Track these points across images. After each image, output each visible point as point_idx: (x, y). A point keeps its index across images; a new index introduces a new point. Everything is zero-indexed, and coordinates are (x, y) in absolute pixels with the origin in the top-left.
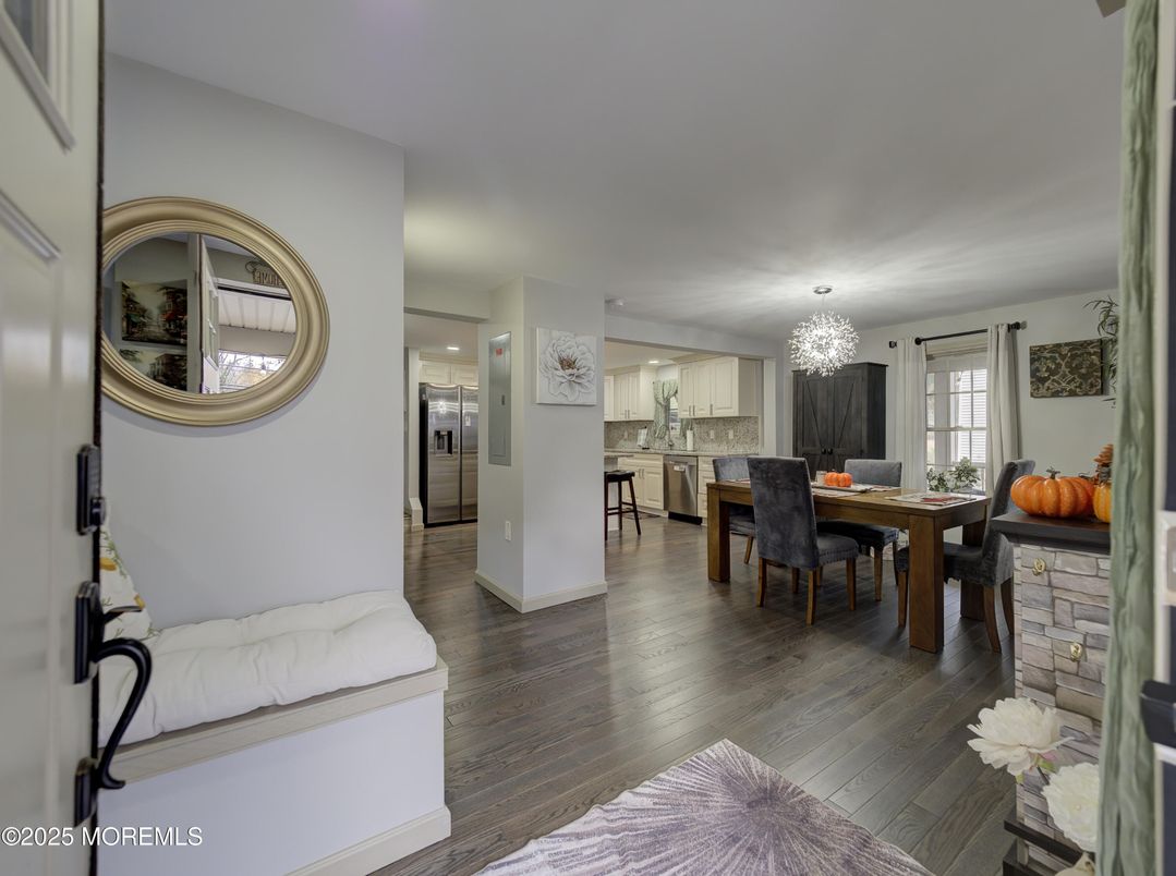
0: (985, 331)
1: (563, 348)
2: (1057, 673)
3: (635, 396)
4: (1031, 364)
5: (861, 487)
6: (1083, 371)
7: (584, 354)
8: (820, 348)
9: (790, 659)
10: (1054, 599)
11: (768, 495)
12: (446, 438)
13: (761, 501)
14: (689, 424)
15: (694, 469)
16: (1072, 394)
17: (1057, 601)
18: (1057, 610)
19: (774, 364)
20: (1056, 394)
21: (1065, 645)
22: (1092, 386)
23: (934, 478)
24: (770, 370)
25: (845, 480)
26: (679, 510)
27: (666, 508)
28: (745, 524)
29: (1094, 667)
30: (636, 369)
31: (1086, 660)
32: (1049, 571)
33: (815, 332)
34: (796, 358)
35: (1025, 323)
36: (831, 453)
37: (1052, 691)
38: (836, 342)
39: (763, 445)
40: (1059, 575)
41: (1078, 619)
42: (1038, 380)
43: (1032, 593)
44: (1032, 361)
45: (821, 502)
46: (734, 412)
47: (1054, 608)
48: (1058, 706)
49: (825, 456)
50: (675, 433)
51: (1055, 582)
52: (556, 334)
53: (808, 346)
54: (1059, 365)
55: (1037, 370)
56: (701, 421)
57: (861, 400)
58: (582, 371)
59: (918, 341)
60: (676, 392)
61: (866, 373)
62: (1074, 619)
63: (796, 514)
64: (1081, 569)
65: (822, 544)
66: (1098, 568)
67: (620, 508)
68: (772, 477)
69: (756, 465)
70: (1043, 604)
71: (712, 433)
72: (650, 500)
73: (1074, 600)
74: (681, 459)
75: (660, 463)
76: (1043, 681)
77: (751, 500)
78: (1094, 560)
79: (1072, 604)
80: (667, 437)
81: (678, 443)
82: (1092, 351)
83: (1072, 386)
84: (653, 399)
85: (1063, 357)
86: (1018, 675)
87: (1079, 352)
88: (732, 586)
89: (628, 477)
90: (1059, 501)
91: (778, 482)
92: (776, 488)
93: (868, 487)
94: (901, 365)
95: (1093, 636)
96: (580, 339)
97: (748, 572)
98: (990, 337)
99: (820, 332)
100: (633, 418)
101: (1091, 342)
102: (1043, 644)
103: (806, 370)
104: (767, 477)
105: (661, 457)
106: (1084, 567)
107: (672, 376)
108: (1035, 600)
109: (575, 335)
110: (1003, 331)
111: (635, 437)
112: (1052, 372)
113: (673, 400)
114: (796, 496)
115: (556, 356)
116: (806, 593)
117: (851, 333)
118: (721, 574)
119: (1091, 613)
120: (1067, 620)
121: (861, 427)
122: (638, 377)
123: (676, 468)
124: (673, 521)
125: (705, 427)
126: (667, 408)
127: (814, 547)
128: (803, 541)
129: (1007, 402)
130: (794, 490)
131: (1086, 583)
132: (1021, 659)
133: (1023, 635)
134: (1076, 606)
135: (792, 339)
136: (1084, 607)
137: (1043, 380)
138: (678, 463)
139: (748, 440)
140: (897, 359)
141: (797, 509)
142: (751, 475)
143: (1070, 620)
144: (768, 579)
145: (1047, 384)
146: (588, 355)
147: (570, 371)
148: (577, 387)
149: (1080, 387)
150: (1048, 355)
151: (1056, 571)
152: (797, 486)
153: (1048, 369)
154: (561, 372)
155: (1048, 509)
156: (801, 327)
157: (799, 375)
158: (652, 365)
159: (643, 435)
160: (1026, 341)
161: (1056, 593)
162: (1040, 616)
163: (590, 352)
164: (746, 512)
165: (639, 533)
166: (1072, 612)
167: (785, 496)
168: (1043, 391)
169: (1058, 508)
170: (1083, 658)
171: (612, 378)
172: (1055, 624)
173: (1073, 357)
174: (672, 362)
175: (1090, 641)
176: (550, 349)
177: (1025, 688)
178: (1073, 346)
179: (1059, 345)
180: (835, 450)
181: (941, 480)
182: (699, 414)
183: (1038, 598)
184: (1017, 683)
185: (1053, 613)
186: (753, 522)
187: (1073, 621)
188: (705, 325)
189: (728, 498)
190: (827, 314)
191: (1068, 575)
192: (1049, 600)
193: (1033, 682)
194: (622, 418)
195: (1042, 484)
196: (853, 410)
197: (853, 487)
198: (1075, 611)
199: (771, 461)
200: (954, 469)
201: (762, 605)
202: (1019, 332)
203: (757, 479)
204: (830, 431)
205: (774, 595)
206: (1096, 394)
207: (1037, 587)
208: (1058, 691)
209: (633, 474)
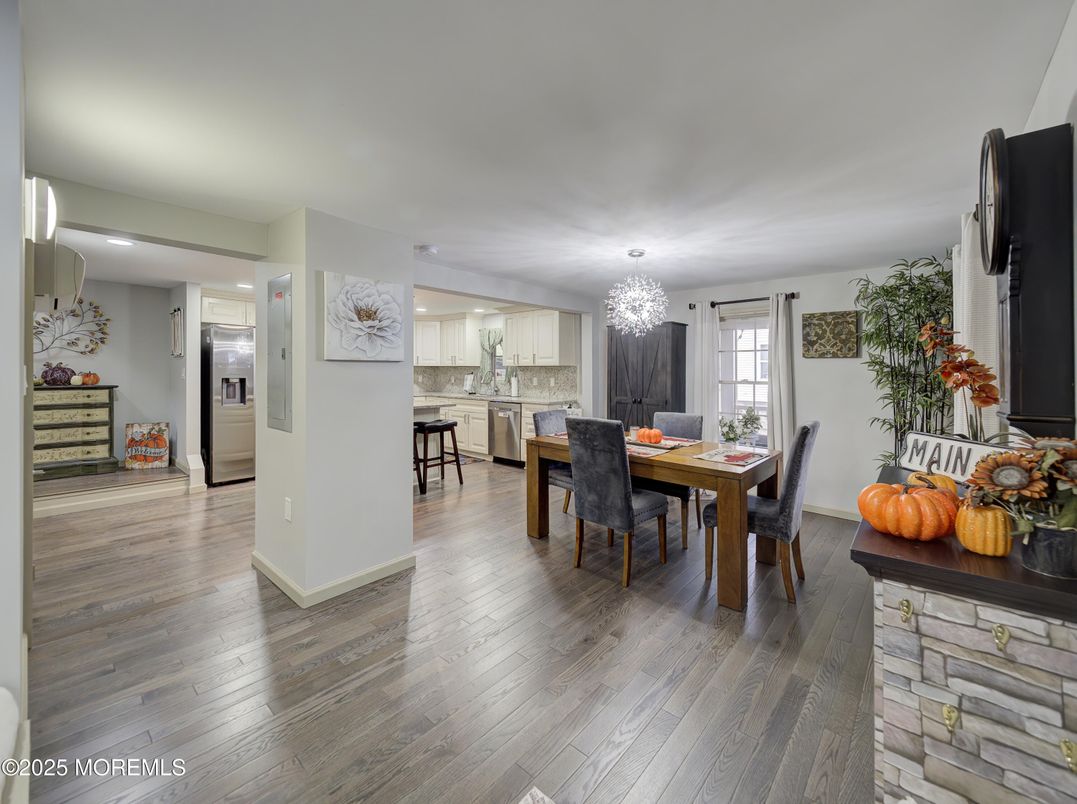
0: (768, 299)
1: (360, 296)
2: (926, 740)
3: (463, 342)
4: (804, 328)
5: (671, 443)
6: (843, 337)
7: (388, 303)
8: (634, 309)
9: (607, 638)
10: (922, 649)
11: (586, 456)
12: (238, 386)
13: (579, 461)
14: (514, 371)
15: (519, 415)
16: (835, 356)
17: (926, 652)
18: (925, 663)
19: (591, 318)
20: (822, 356)
21: (935, 706)
22: (850, 350)
23: (725, 425)
24: (587, 322)
25: (655, 436)
26: (504, 455)
27: (490, 453)
28: (564, 478)
29: (972, 738)
30: (462, 316)
31: (961, 727)
32: (917, 615)
33: (629, 293)
34: (612, 318)
35: (798, 293)
36: (640, 402)
37: (920, 759)
38: (649, 304)
39: (581, 392)
40: (929, 620)
41: (953, 676)
42: (809, 343)
43: (897, 638)
44: (804, 326)
45: (636, 461)
46: (555, 361)
47: (922, 661)
48: (926, 779)
49: (635, 405)
50: (501, 379)
51: (924, 629)
52: (350, 279)
53: (623, 306)
54: (825, 331)
55: (808, 334)
56: (525, 369)
57: (665, 355)
58: (385, 323)
59: (713, 305)
60: (501, 340)
61: (670, 332)
62: (947, 676)
63: (612, 476)
64: (956, 616)
65: (637, 503)
66: (977, 617)
67: (442, 458)
68: (590, 439)
69: (574, 426)
70: (911, 654)
71: (535, 380)
72: (475, 444)
73: (947, 653)
74: (506, 405)
75: (485, 409)
76: (909, 747)
77: (568, 457)
78: (971, 606)
79: (945, 657)
80: (492, 382)
81: (503, 389)
82: (850, 320)
83: (835, 350)
84: (480, 347)
85: (828, 324)
86: (879, 736)
87: (840, 321)
88: (551, 542)
89: (451, 427)
90: (920, 525)
91: (595, 444)
92: (593, 449)
93: (676, 443)
94: (699, 326)
95: (970, 699)
96: (381, 287)
97: (567, 522)
98: (771, 305)
99: (631, 294)
100: (459, 363)
101: (850, 313)
102: (908, 702)
103: (621, 330)
104: (585, 438)
105: (486, 403)
106: (960, 613)
107: (498, 324)
108: (900, 648)
109: (377, 282)
110: (782, 299)
111: (461, 382)
112: (820, 337)
113: (498, 347)
114: (613, 458)
115: (350, 304)
116: (622, 545)
117: (662, 296)
118: (540, 530)
119: (969, 671)
120: (938, 676)
121: (666, 379)
122: (464, 324)
123: (501, 414)
124: (497, 465)
125: (528, 374)
126: (493, 355)
127: (629, 508)
128: (619, 503)
129: (785, 361)
130: (611, 452)
131: (962, 634)
132: (882, 717)
133: (885, 688)
134: (949, 660)
135: (608, 299)
136: (960, 663)
137: (812, 343)
138: (502, 409)
139: (568, 388)
140: (695, 320)
141: (614, 471)
142: (569, 435)
143: (942, 676)
144: (585, 532)
145: (815, 347)
146: (394, 305)
147: (370, 323)
148: (380, 341)
149: (840, 350)
150: (816, 322)
151: (924, 615)
152: (614, 449)
153: (817, 334)
154: (358, 324)
155: (908, 531)
156: (616, 288)
157: (613, 334)
158: (478, 313)
159: (469, 380)
160: (800, 308)
161: (925, 642)
162: (906, 667)
163: (395, 301)
164: (565, 467)
165: (461, 483)
166: (945, 668)
167: (601, 458)
168: (812, 353)
169: (919, 532)
170: (958, 724)
171: (438, 324)
172: (924, 679)
173: (836, 325)
174: (497, 311)
175: (966, 705)
176: (342, 297)
177: (887, 752)
178: (837, 316)
179: (824, 314)
180: (644, 400)
181: (731, 427)
182: (524, 362)
183: (904, 646)
184: (877, 745)
185: (922, 666)
186: (571, 477)
187: (946, 678)
188: (527, 280)
189: (547, 455)
190: (640, 277)
191: (940, 622)
192: (916, 650)
193: (897, 746)
194: (448, 363)
195: (898, 499)
196: (659, 364)
197: (663, 443)
198: (948, 667)
199: (588, 423)
200: (741, 417)
201: (579, 566)
202: (794, 301)
203: (575, 439)
204: (640, 383)
205: (589, 551)
206: (852, 357)
207: (901, 632)
208: (927, 760)
209: (455, 424)
